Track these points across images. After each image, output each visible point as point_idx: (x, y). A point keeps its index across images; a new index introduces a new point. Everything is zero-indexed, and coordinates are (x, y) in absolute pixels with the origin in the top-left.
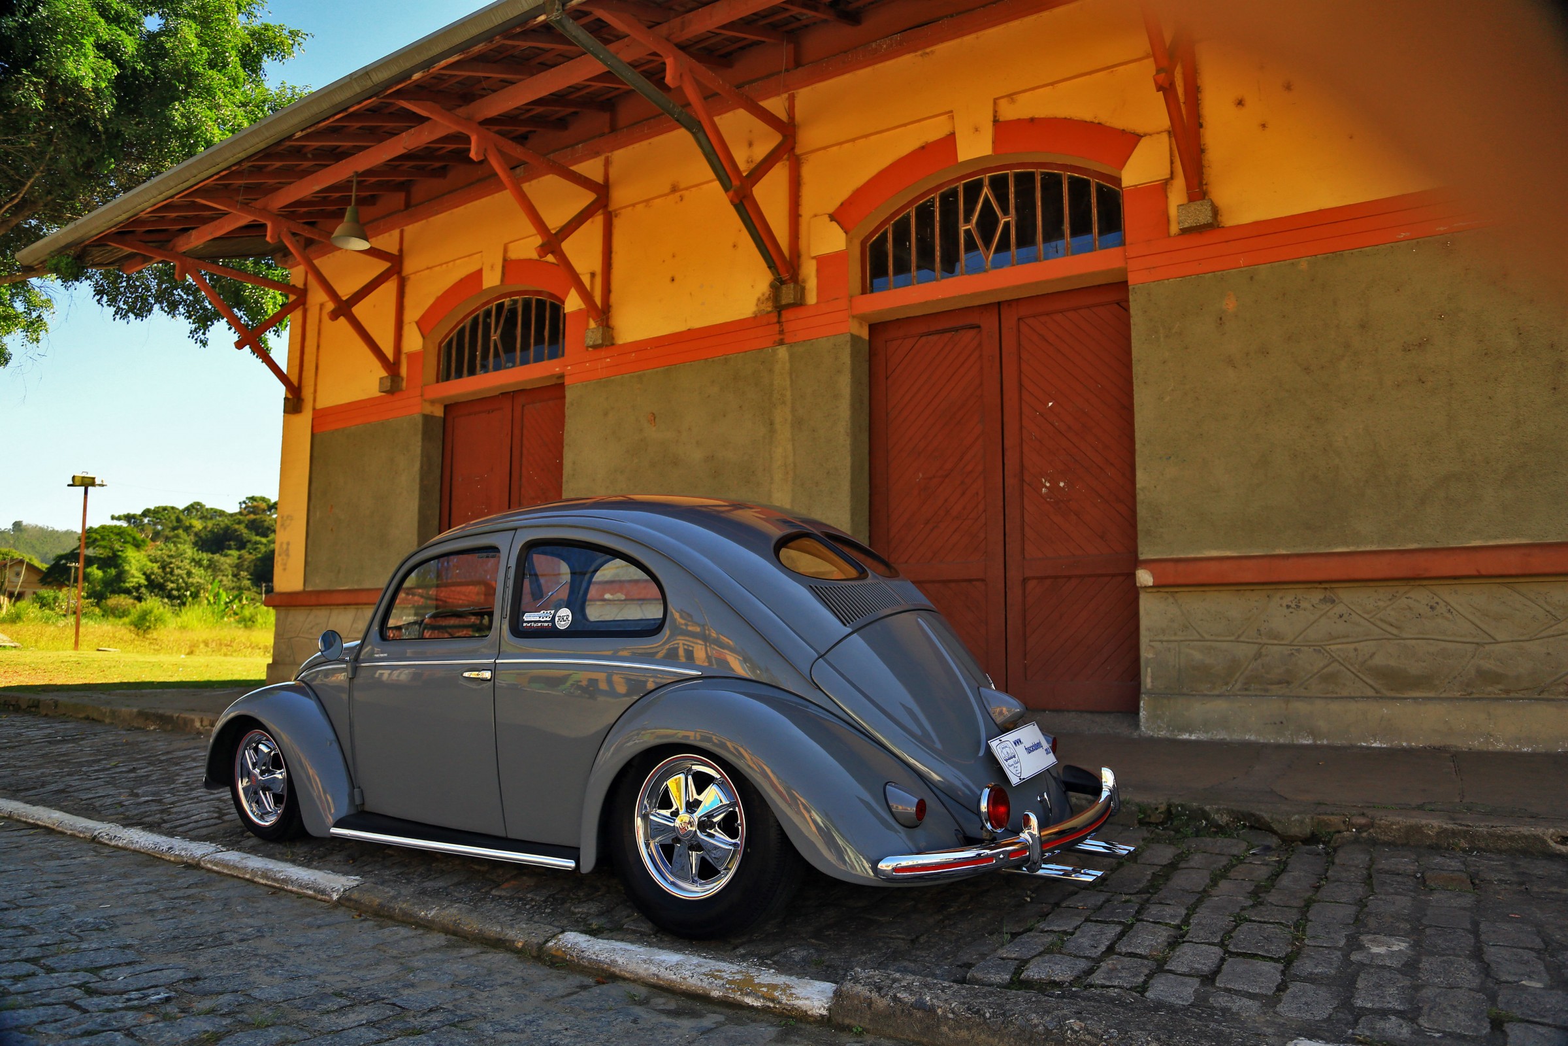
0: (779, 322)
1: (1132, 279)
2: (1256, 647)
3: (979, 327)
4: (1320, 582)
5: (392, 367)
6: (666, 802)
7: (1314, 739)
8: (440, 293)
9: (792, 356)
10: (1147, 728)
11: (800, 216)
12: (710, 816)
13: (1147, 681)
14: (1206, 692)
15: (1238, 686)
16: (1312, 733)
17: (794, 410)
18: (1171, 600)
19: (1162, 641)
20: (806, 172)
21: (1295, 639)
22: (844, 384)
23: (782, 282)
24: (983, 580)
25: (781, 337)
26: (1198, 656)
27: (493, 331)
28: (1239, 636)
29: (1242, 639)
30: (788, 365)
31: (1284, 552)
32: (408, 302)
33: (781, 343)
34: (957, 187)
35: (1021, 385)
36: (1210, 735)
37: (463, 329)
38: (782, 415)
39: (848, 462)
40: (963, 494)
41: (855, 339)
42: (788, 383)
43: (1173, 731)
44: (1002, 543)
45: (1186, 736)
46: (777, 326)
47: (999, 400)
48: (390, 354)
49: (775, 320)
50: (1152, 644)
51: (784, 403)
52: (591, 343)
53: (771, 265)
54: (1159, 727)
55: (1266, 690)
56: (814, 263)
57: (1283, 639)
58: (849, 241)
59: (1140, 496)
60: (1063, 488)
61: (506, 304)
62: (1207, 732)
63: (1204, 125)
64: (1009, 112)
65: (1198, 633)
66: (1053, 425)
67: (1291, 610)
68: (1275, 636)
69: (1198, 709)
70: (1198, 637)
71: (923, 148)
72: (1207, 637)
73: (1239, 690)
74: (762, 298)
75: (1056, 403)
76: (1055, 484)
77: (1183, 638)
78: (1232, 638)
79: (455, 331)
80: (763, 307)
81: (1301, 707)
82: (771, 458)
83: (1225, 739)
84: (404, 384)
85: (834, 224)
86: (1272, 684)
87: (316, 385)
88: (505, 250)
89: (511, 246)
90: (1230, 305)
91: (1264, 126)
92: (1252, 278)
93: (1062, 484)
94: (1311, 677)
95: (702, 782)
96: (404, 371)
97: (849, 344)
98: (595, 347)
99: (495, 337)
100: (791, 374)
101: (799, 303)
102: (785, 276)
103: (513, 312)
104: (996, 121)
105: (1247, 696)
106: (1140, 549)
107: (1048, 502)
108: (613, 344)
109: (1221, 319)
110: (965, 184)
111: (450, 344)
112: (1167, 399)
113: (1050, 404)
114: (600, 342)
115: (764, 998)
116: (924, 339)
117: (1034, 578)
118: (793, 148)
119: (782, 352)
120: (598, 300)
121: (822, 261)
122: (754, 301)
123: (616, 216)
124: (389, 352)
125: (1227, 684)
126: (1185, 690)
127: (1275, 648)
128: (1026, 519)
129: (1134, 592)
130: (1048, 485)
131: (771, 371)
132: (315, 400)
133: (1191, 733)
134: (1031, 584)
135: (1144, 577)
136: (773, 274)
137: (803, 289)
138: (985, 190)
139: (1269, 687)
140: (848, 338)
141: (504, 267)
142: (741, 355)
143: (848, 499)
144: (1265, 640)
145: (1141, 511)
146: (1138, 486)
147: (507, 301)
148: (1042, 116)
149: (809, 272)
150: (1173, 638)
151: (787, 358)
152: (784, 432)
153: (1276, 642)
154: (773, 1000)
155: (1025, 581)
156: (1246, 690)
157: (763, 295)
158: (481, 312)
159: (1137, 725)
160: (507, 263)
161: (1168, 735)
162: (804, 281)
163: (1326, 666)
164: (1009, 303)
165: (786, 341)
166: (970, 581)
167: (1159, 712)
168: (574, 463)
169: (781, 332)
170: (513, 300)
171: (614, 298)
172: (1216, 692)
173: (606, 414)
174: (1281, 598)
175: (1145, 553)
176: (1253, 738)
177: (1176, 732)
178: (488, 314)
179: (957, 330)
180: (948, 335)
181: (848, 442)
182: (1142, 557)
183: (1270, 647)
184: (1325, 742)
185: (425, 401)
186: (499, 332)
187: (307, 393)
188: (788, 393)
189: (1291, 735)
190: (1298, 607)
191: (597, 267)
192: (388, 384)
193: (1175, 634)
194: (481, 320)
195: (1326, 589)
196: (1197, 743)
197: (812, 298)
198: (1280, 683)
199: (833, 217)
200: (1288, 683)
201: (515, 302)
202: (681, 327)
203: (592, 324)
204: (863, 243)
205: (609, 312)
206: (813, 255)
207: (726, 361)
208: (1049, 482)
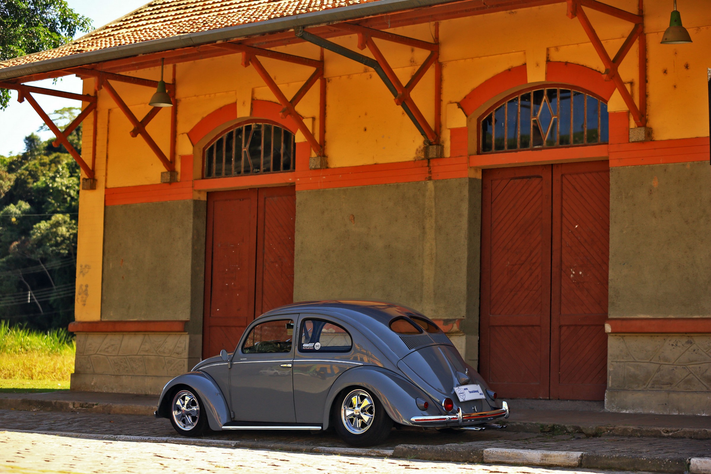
0: (428, 166)
1: (612, 164)
2: (658, 365)
3: (541, 177)
4: (686, 333)
5: (169, 164)
6: (351, 405)
7: (679, 412)
8: (205, 115)
9: (436, 187)
10: (608, 407)
11: (442, 100)
12: (364, 408)
13: (610, 383)
14: (635, 389)
15: (649, 385)
16: (679, 409)
17: (436, 221)
18: (622, 340)
19: (617, 362)
20: (446, 73)
21: (675, 361)
22: (465, 208)
23: (431, 144)
24: (539, 326)
25: (430, 175)
26: (632, 370)
27: (243, 145)
28: (651, 360)
29: (652, 361)
30: (433, 193)
31: (672, 317)
32: (180, 117)
33: (430, 179)
34: (530, 93)
35: (562, 214)
36: (635, 410)
37: (221, 140)
38: (430, 223)
39: (466, 255)
40: (531, 275)
41: (472, 181)
42: (433, 204)
43: (619, 409)
44: (549, 306)
45: (624, 411)
46: (428, 168)
47: (550, 222)
48: (168, 155)
49: (426, 164)
50: (613, 363)
51: (431, 216)
52: (313, 167)
53: (423, 134)
54: (613, 407)
55: (661, 388)
56: (449, 131)
57: (669, 362)
58: (469, 121)
59: (610, 284)
60: (581, 275)
61: (253, 127)
62: (634, 409)
63: (649, 81)
64: (555, 57)
65: (633, 358)
66: (577, 238)
67: (674, 347)
68: (666, 360)
69: (630, 397)
70: (633, 360)
71: (509, 70)
72: (637, 360)
73: (650, 388)
74: (419, 149)
75: (579, 226)
76: (577, 273)
77: (626, 361)
78: (648, 361)
79: (215, 141)
80: (419, 155)
81: (674, 396)
82: (423, 249)
83: (641, 413)
84: (179, 177)
85: (460, 110)
86: (663, 384)
87: (107, 170)
88: (253, 93)
89: (257, 90)
90: (655, 183)
91: (675, 87)
92: (665, 170)
93: (581, 273)
94: (681, 381)
95: (362, 398)
96: (178, 167)
97: (468, 184)
98: (315, 169)
99: (245, 149)
100: (435, 199)
101: (441, 156)
102: (432, 140)
103: (257, 133)
104: (548, 61)
105: (652, 390)
106: (609, 312)
107: (574, 283)
108: (327, 168)
109: (651, 190)
110: (534, 92)
111: (211, 149)
112: (625, 232)
113: (576, 226)
114: (319, 167)
115: (376, 453)
116: (512, 181)
117: (565, 326)
118: (438, 58)
119: (430, 185)
120: (317, 138)
121: (454, 132)
122: (414, 151)
123: (329, 82)
124: (167, 152)
125: (644, 384)
126: (626, 388)
127: (667, 366)
128: (562, 292)
129: (606, 336)
130: (574, 273)
131: (424, 195)
132: (106, 181)
133: (626, 410)
134: (564, 329)
135: (608, 328)
136: (424, 138)
137: (443, 147)
138: (545, 98)
139: (663, 386)
140: (467, 181)
141: (252, 104)
142: (407, 184)
143: (465, 277)
144: (662, 362)
145: (611, 292)
146: (610, 278)
147: (253, 125)
148: (572, 62)
149: (446, 136)
150: (622, 360)
151: (433, 189)
152: (431, 234)
153: (666, 363)
154: (379, 453)
155: (560, 327)
156: (653, 387)
157: (420, 147)
158: (234, 130)
159: (603, 407)
160: (254, 102)
161: (616, 411)
162: (443, 142)
163: (687, 376)
164: (557, 165)
165: (432, 178)
166: (533, 326)
167: (613, 399)
168: (302, 243)
169: (430, 172)
170: (258, 125)
171: (328, 136)
172: (640, 389)
173: (323, 213)
174: (670, 341)
175: (612, 315)
176: (653, 412)
177: (620, 409)
178: (239, 132)
179: (530, 177)
180: (525, 180)
181: (466, 243)
182: (610, 317)
183: (664, 365)
184: (683, 414)
185: (195, 190)
186: (248, 146)
187: (100, 175)
188: (434, 210)
189: (670, 410)
190: (676, 345)
191: (317, 113)
192: (168, 177)
193: (623, 358)
194: (234, 135)
195: (689, 336)
196: (629, 414)
197: (447, 153)
198: (667, 384)
199: (460, 105)
200: (671, 384)
201: (259, 127)
202: (370, 162)
203: (314, 154)
204: (479, 120)
205: (325, 145)
206: (448, 127)
207: (398, 187)
208: (574, 271)
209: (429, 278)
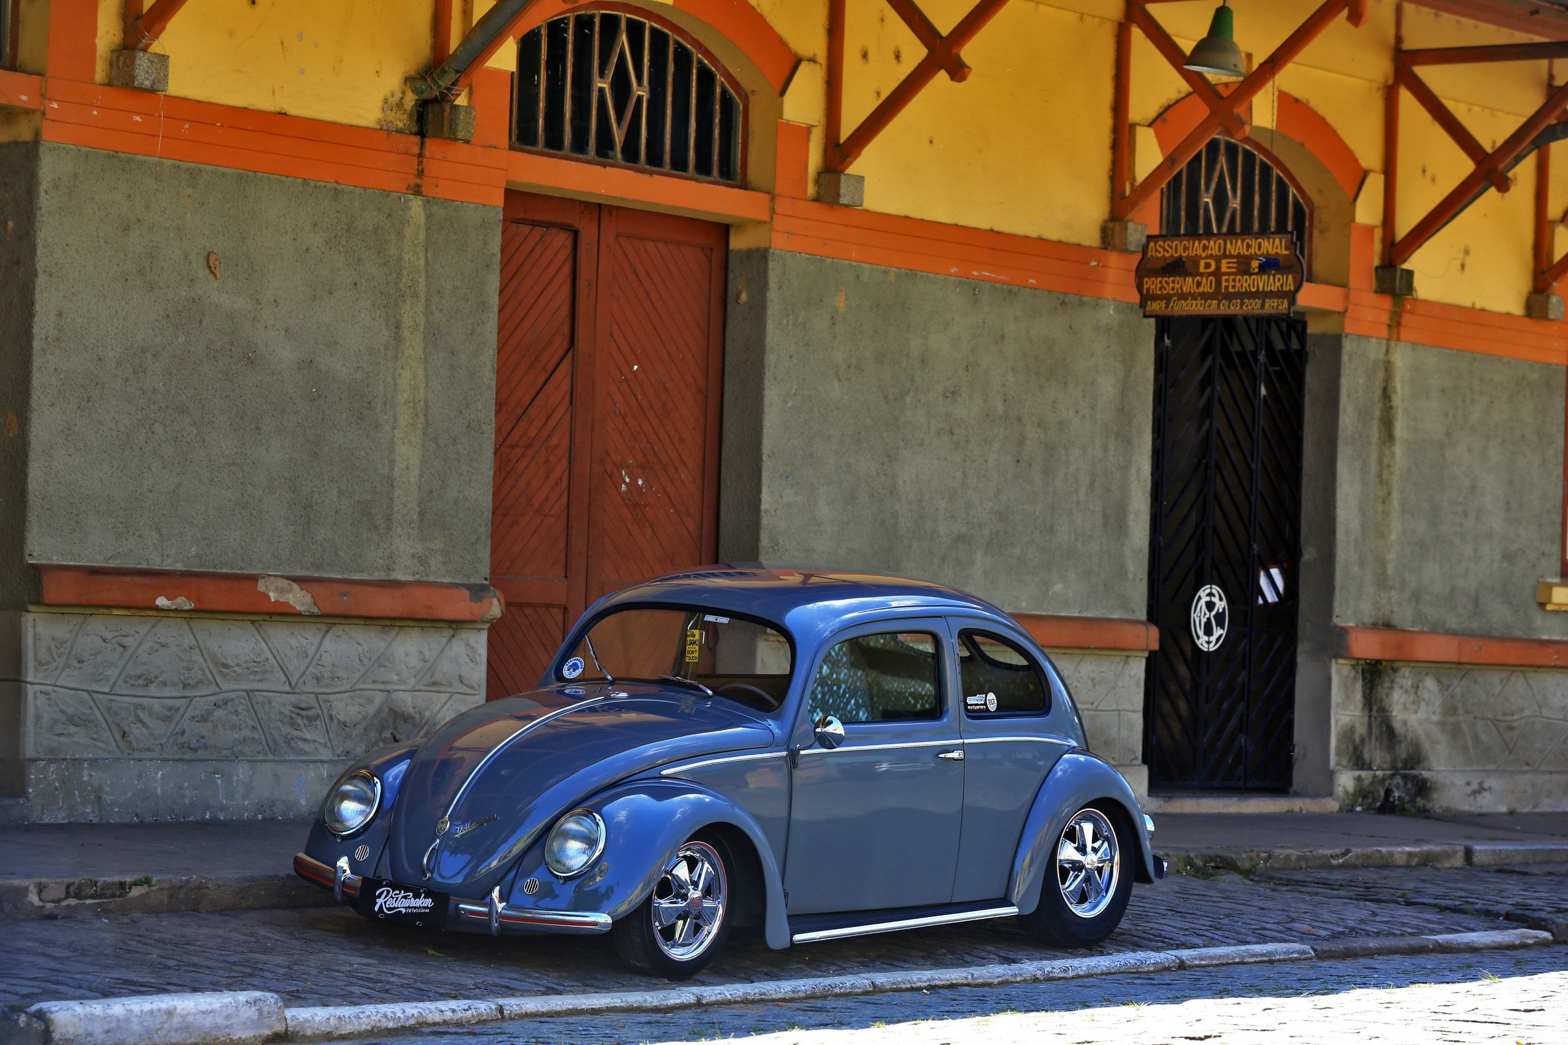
0: (419, 155)
1: (774, 241)
3: (576, 232)
9: (429, 217)
17: (428, 314)
22: (493, 287)
24: (563, 607)
25: (418, 181)
30: (422, 235)
33: (417, 191)
34: (593, 17)
38: (412, 314)
42: (422, 262)
44: (585, 558)
46: (417, 162)
49: (416, 150)
51: (416, 295)
59: (765, 520)
60: (640, 488)
66: (637, 398)
75: (640, 366)
76: (636, 481)
80: (391, 116)
82: (396, 385)
90: (842, 303)
93: (640, 482)
97: (499, 226)
100: (428, 251)
109: (834, 319)
110: (602, 16)
112: (790, 404)
113: (633, 367)
119: (417, 208)
122: (379, 103)
130: (627, 480)
131: (400, 235)
138: (621, 38)
140: (501, 216)
142: (359, 190)
143: (491, 474)
146: (764, 507)
151: (423, 220)
152: (414, 346)
157: (392, 95)
165: (423, 191)
166: (547, 606)
169: (420, 173)
173: (126, 229)
179: (550, 226)
188: (422, 280)
202: (266, 104)
207: (337, 195)
208: (629, 477)
209: (407, 468)
